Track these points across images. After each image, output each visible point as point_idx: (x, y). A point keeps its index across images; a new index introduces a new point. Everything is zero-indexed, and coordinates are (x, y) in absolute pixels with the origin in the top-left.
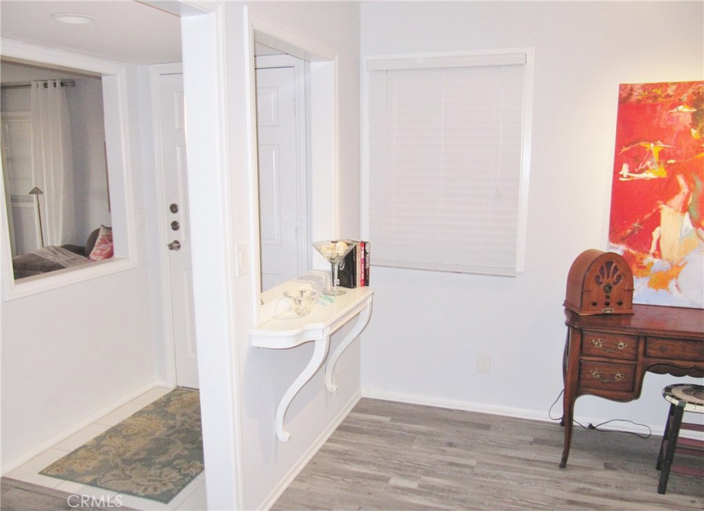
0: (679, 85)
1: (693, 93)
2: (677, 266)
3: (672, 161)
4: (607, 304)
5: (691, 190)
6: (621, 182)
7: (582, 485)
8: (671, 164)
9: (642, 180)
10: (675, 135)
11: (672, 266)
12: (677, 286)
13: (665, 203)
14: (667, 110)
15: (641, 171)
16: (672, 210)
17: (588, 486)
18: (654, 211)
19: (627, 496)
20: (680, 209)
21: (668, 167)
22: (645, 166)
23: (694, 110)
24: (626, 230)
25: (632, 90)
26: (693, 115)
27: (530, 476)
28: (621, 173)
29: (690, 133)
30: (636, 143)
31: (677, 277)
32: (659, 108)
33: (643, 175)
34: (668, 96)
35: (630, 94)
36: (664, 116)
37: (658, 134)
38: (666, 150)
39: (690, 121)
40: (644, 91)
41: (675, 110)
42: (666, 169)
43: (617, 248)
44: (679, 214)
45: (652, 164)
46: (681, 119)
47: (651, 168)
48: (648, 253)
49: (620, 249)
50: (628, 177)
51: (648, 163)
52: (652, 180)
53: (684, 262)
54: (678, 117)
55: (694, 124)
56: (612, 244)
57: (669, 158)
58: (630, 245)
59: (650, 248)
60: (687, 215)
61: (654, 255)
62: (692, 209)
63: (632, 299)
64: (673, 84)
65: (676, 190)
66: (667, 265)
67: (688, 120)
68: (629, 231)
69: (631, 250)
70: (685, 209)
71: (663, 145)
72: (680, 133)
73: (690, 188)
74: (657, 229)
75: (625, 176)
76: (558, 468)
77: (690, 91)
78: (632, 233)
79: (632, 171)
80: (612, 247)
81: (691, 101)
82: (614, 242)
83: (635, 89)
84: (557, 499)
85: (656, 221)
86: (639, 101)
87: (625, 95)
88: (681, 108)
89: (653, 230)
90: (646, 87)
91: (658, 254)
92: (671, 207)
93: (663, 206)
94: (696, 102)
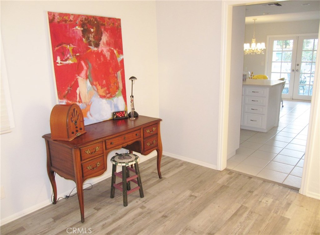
0: (74, 15)
1: (81, 20)
2: (89, 105)
3: (78, 54)
4: (77, 131)
5: (88, 68)
6: (58, 66)
8: (78, 56)
9: (67, 65)
10: (77, 41)
11: (87, 105)
12: (90, 114)
13: (79, 75)
14: (72, 28)
15: (66, 60)
16: (82, 79)
17: (103, 223)
18: (75, 80)
20: (85, 77)
21: (77, 57)
22: (67, 57)
23: (82, 29)
24: (65, 92)
25: (54, 15)
26: (82, 31)
28: (57, 61)
29: (83, 40)
30: (61, 45)
31: (89, 110)
32: (68, 27)
33: (67, 62)
34: (71, 21)
35: (54, 18)
36: (71, 31)
37: (70, 41)
38: (75, 49)
39: (82, 34)
40: (60, 17)
41: (75, 28)
42: (76, 58)
43: (62, 102)
44: (85, 80)
45: (70, 56)
46: (78, 33)
47: (70, 58)
48: (76, 101)
49: (64, 102)
50: (61, 63)
51: (68, 56)
52: (71, 64)
53: (91, 102)
54: (77, 32)
55: (84, 36)
56: (60, 100)
57: (77, 53)
58: (68, 99)
59: (77, 99)
60: (88, 80)
61: (79, 102)
62: (89, 77)
64: (72, 14)
65: (82, 69)
66: (85, 106)
67: (80, 34)
68: (66, 92)
69: (69, 102)
70: (87, 77)
71: (73, 46)
72: (79, 40)
73: (87, 67)
74: (78, 89)
75: (59, 63)
77: (79, 19)
78: (68, 92)
79: (62, 60)
80: (60, 102)
81: (80, 24)
82: (61, 99)
83: (56, 15)
85: (76, 85)
86: (59, 22)
87: (51, 18)
88: (77, 27)
89: (76, 89)
90: (61, 15)
91: (80, 101)
92: (81, 77)
93: (78, 77)
94: (82, 25)
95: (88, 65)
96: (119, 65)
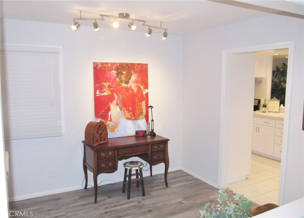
0: (112, 63)
1: (116, 67)
2: (117, 124)
3: (112, 89)
4: (101, 140)
5: (118, 98)
6: (97, 96)
7: (106, 206)
8: (111, 90)
9: (104, 96)
10: (112, 80)
11: (115, 124)
12: (118, 130)
13: (111, 103)
14: (109, 72)
15: (103, 93)
16: (113, 105)
17: (107, 206)
18: (108, 106)
19: (121, 204)
20: (116, 105)
21: (111, 91)
22: (104, 91)
23: (117, 72)
24: (100, 113)
25: (97, 64)
26: (117, 73)
27: (87, 210)
28: (97, 93)
29: (116, 79)
30: (100, 83)
31: (117, 127)
32: (106, 71)
33: (104, 94)
34: (109, 67)
35: (97, 66)
36: (108, 74)
37: (107, 80)
38: (110, 85)
39: (116, 76)
40: (101, 65)
41: (111, 72)
42: (110, 91)
43: (98, 120)
44: (116, 106)
45: (106, 90)
46: (113, 74)
47: (106, 91)
48: (108, 120)
49: (99, 120)
50: (99, 95)
51: (105, 90)
52: (107, 95)
53: (118, 122)
54: (112, 74)
55: (117, 77)
56: (96, 119)
57: (111, 88)
58: (102, 118)
59: (108, 119)
60: (118, 106)
61: (110, 121)
62: (119, 104)
63: (107, 137)
64: (110, 63)
65: (114, 98)
66: (114, 124)
67: (115, 75)
68: (101, 114)
69: (102, 120)
70: (117, 104)
71: (108, 83)
72: (113, 80)
73: (118, 97)
74: (110, 112)
75: (98, 94)
76: (94, 204)
77: (115, 66)
78: (102, 114)
79: (100, 93)
80: (96, 120)
81: (115, 69)
82: (97, 118)
83: (98, 64)
84: (101, 213)
85: (109, 109)
86: (100, 68)
87: (95, 66)
88: (113, 71)
89: (109, 112)
90: (102, 64)
91: (111, 121)
92: (113, 104)
93: (111, 104)
94: (117, 69)
95: (119, 96)
96: (144, 97)
